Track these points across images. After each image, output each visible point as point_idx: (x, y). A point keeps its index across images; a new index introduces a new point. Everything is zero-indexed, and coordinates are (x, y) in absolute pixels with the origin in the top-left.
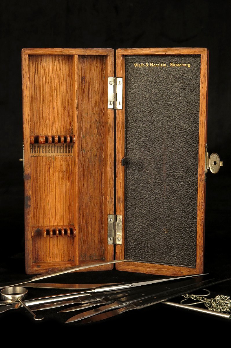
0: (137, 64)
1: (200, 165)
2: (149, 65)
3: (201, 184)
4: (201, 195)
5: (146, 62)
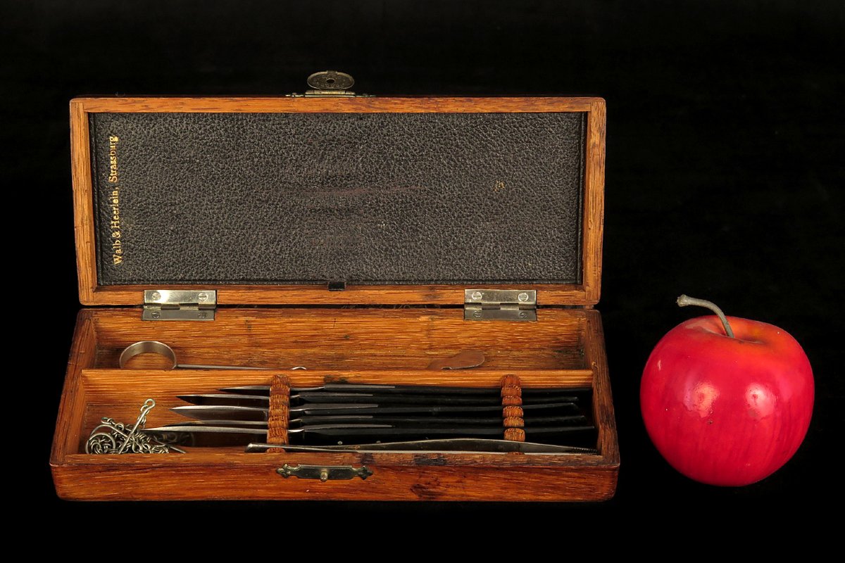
0: (116, 257)
1: (335, 108)
2: (117, 230)
3: (378, 106)
4: (405, 106)
5: (109, 237)
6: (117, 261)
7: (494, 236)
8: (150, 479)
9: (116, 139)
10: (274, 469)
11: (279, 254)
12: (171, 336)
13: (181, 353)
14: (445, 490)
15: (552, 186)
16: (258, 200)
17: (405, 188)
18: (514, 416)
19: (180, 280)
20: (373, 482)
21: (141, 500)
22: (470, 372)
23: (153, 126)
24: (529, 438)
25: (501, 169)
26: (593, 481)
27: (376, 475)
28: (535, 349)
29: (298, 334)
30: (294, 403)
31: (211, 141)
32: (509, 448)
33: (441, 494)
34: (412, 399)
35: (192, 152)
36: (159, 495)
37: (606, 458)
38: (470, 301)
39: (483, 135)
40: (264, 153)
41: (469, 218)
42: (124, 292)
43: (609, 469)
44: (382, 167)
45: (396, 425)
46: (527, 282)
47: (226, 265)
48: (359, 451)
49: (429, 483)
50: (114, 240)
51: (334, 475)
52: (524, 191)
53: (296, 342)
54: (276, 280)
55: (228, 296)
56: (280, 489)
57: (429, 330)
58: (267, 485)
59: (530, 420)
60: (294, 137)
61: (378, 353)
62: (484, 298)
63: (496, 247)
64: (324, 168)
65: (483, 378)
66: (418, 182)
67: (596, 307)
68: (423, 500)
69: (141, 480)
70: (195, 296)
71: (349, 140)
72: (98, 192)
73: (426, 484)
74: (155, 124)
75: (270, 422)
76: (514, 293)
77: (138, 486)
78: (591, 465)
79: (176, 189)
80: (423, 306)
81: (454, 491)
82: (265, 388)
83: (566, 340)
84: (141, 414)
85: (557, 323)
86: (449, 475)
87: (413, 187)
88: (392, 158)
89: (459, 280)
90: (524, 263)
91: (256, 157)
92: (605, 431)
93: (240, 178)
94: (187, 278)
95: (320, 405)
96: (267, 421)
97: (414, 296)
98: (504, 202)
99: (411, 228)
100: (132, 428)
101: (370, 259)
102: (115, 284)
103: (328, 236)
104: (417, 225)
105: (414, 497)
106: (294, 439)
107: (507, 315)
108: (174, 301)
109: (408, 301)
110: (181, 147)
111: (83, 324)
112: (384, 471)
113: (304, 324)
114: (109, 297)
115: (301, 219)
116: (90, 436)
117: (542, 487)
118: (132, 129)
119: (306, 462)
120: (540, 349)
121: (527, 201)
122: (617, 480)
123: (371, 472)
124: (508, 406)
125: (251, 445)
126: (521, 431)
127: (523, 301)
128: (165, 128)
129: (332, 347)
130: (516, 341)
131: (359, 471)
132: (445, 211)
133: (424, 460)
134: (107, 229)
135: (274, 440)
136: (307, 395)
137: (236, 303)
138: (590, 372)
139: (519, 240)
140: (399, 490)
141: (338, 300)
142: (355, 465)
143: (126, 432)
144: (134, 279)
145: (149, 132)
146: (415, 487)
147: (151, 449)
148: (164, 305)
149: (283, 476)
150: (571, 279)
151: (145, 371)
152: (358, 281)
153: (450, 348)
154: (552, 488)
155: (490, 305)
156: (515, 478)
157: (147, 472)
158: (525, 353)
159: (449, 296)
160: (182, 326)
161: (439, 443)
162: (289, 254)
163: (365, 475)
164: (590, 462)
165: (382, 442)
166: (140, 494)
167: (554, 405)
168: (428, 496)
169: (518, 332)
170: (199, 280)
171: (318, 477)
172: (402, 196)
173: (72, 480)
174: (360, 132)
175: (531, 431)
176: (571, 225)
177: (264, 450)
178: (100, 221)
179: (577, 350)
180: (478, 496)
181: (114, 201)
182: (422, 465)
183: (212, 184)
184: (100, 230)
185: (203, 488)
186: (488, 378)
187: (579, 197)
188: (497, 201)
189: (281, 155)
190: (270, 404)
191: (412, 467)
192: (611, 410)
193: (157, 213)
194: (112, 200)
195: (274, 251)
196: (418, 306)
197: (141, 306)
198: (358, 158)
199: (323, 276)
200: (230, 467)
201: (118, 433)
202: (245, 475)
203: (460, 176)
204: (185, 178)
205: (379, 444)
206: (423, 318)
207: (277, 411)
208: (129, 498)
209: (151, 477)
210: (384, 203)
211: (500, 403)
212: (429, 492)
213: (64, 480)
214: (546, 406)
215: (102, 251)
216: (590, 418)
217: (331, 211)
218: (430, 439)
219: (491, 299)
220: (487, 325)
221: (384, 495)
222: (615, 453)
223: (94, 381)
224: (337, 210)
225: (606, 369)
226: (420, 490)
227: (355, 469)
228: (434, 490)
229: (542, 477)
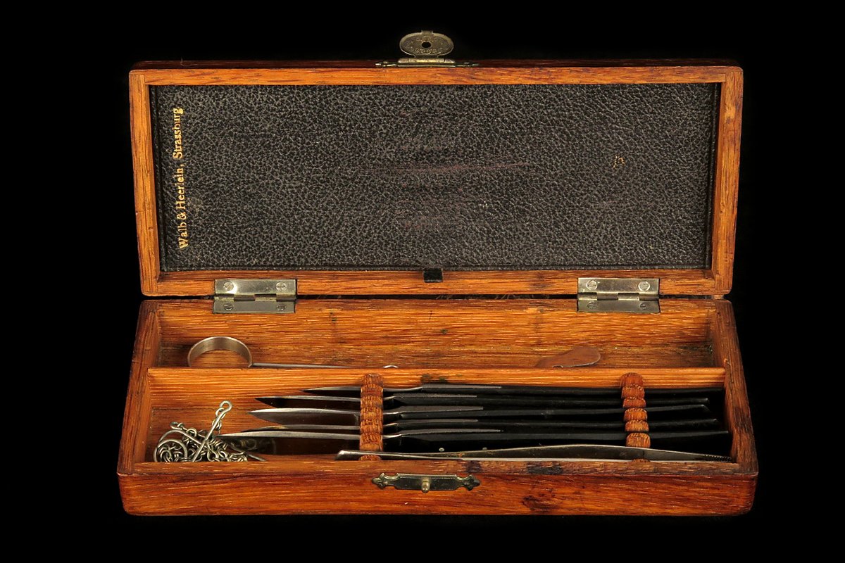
0: (181, 241)
1: (433, 79)
2: (182, 211)
5: (173, 218)
6: (183, 245)
7: (612, 216)
8: (229, 490)
9: (181, 111)
10: (369, 480)
11: (367, 238)
12: (245, 331)
13: (256, 350)
14: (561, 503)
15: (678, 161)
16: (342, 178)
17: (511, 165)
18: (637, 419)
19: (254, 266)
20: (480, 493)
21: (218, 514)
22: (586, 371)
23: (223, 97)
24: (655, 444)
25: (621, 143)
26: (728, 493)
27: (484, 486)
28: (657, 345)
29: (390, 328)
30: (387, 406)
31: (290, 113)
32: (632, 456)
33: (556, 507)
34: (519, 401)
35: (268, 126)
36: (238, 508)
37: (742, 466)
38: (584, 291)
39: (601, 105)
40: (350, 126)
41: (584, 197)
42: (192, 282)
43: (746, 479)
44: (485, 141)
45: (505, 429)
46: (648, 267)
47: (306, 249)
48: (464, 459)
49: (543, 495)
50: (179, 222)
51: (437, 485)
52: (647, 167)
53: (386, 337)
54: (363, 266)
55: (311, 285)
56: (375, 502)
57: (537, 323)
58: (361, 498)
59: (655, 424)
60: (384, 108)
61: (479, 349)
62: (600, 287)
63: (613, 229)
64: (417, 143)
65: (601, 377)
66: (525, 157)
67: (726, 297)
68: (535, 513)
69: (219, 491)
70: (273, 286)
71: (448, 111)
72: (161, 169)
73: (540, 495)
74: (225, 95)
75: (363, 427)
76: (634, 281)
77: (215, 498)
78: (726, 473)
79: (249, 166)
80: (530, 296)
81: (570, 503)
82: (355, 388)
83: (693, 335)
84: (216, 418)
85: (683, 316)
86: (566, 485)
87: (521, 163)
88: (497, 131)
89: (571, 265)
90: (646, 247)
91: (341, 130)
92: (740, 436)
93: (322, 154)
94: (262, 263)
95: (418, 407)
96: (359, 425)
97: (520, 285)
98: (623, 179)
99: (517, 208)
100: (206, 435)
101: (471, 243)
102: (181, 271)
103: (424, 218)
104: (524, 205)
105: (525, 510)
106: (389, 446)
107: (626, 306)
108: (248, 291)
109: (513, 291)
110: (256, 120)
111: (146, 318)
112: (493, 480)
113: (396, 317)
114: (175, 287)
115: (392, 199)
116: (158, 444)
117: (670, 499)
118: (199, 100)
119: (404, 471)
120: (663, 345)
121: (650, 178)
122: (754, 490)
123: (478, 482)
124: (630, 408)
125: (342, 452)
126: (646, 437)
127: (645, 290)
128: (237, 98)
129: (427, 343)
130: (636, 335)
131: (465, 481)
132: (555, 189)
133: (538, 468)
134: (171, 210)
135: (368, 446)
136: (402, 396)
137: (319, 293)
138: (721, 371)
139: (640, 221)
140: (508, 502)
141: (434, 291)
142: (460, 474)
143: (198, 438)
144: (202, 264)
145: (219, 103)
146: (527, 499)
147: (228, 456)
148: (238, 296)
149: (379, 487)
150: (698, 263)
151: (219, 370)
152: (457, 266)
153: (561, 344)
154: (680, 500)
155: (606, 295)
156: (640, 489)
157: (226, 482)
158: (645, 349)
159: (560, 285)
160: (258, 319)
161: (554, 449)
162: (378, 237)
163: (471, 485)
164: (724, 470)
165: (488, 449)
166: (219, 508)
167: (682, 407)
168: (541, 510)
169: (637, 325)
170: (276, 266)
171: (419, 488)
172: (507, 173)
173: (142, 491)
174: (461, 103)
175: (658, 436)
176: (700, 204)
177: (356, 458)
178: (164, 202)
179: (706, 346)
180: (597, 510)
181: (179, 179)
182: (535, 473)
183: (290, 160)
184: (164, 212)
185: (289, 501)
186: (606, 377)
187: (709, 174)
188: (616, 178)
189: (370, 128)
190: (361, 407)
191: (525, 477)
192: (747, 412)
193: (228, 192)
194: (176, 178)
195: (361, 233)
196: (523, 296)
197: (211, 297)
198: (457, 132)
199: (417, 261)
200: (321, 477)
201: (190, 440)
202: (337, 486)
203: (574, 151)
204: (260, 154)
205: (485, 450)
206: (532, 310)
207: (370, 414)
208: (205, 512)
209: (231, 487)
210: (487, 180)
211: (620, 406)
212: (543, 505)
213: (133, 492)
214: (673, 408)
215: (166, 234)
216: (723, 422)
217: (426, 190)
218: (543, 445)
219: (609, 289)
220: (605, 316)
221: (492, 509)
222: (753, 461)
223: (162, 381)
224: (433, 189)
225: (739, 366)
226: (532, 502)
227: (460, 479)
228: (548, 502)
229: (670, 488)
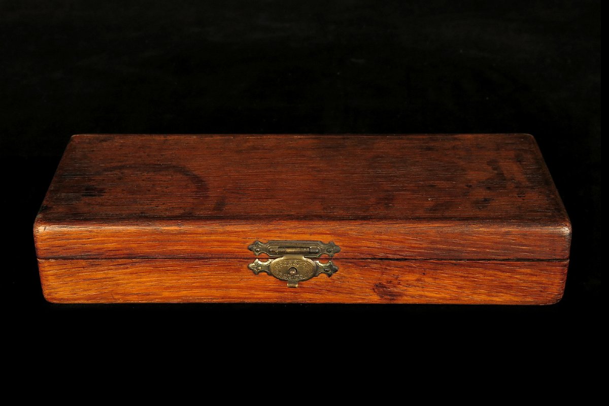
8: (130, 276)
14: (405, 290)
20: (338, 280)
21: (121, 301)
26: (544, 280)
27: (341, 272)
33: (401, 295)
36: (137, 295)
43: (560, 265)
49: (391, 282)
56: (251, 288)
58: (239, 284)
68: (384, 302)
69: (122, 277)
73: (388, 282)
77: (118, 285)
81: (413, 290)
86: (410, 271)
105: (374, 299)
112: (349, 267)
117: (496, 286)
123: (337, 268)
140: (362, 290)
146: (377, 286)
149: (254, 272)
154: (505, 287)
156: (471, 275)
157: (127, 268)
163: (331, 271)
166: (120, 294)
168: (389, 297)
173: (58, 276)
180: (435, 298)
185: (179, 288)
191: (376, 263)
209: (131, 273)
212: (390, 292)
213: (50, 277)
221: (348, 296)
226: (381, 290)
227: (321, 265)
228: (396, 290)
229: (496, 274)
